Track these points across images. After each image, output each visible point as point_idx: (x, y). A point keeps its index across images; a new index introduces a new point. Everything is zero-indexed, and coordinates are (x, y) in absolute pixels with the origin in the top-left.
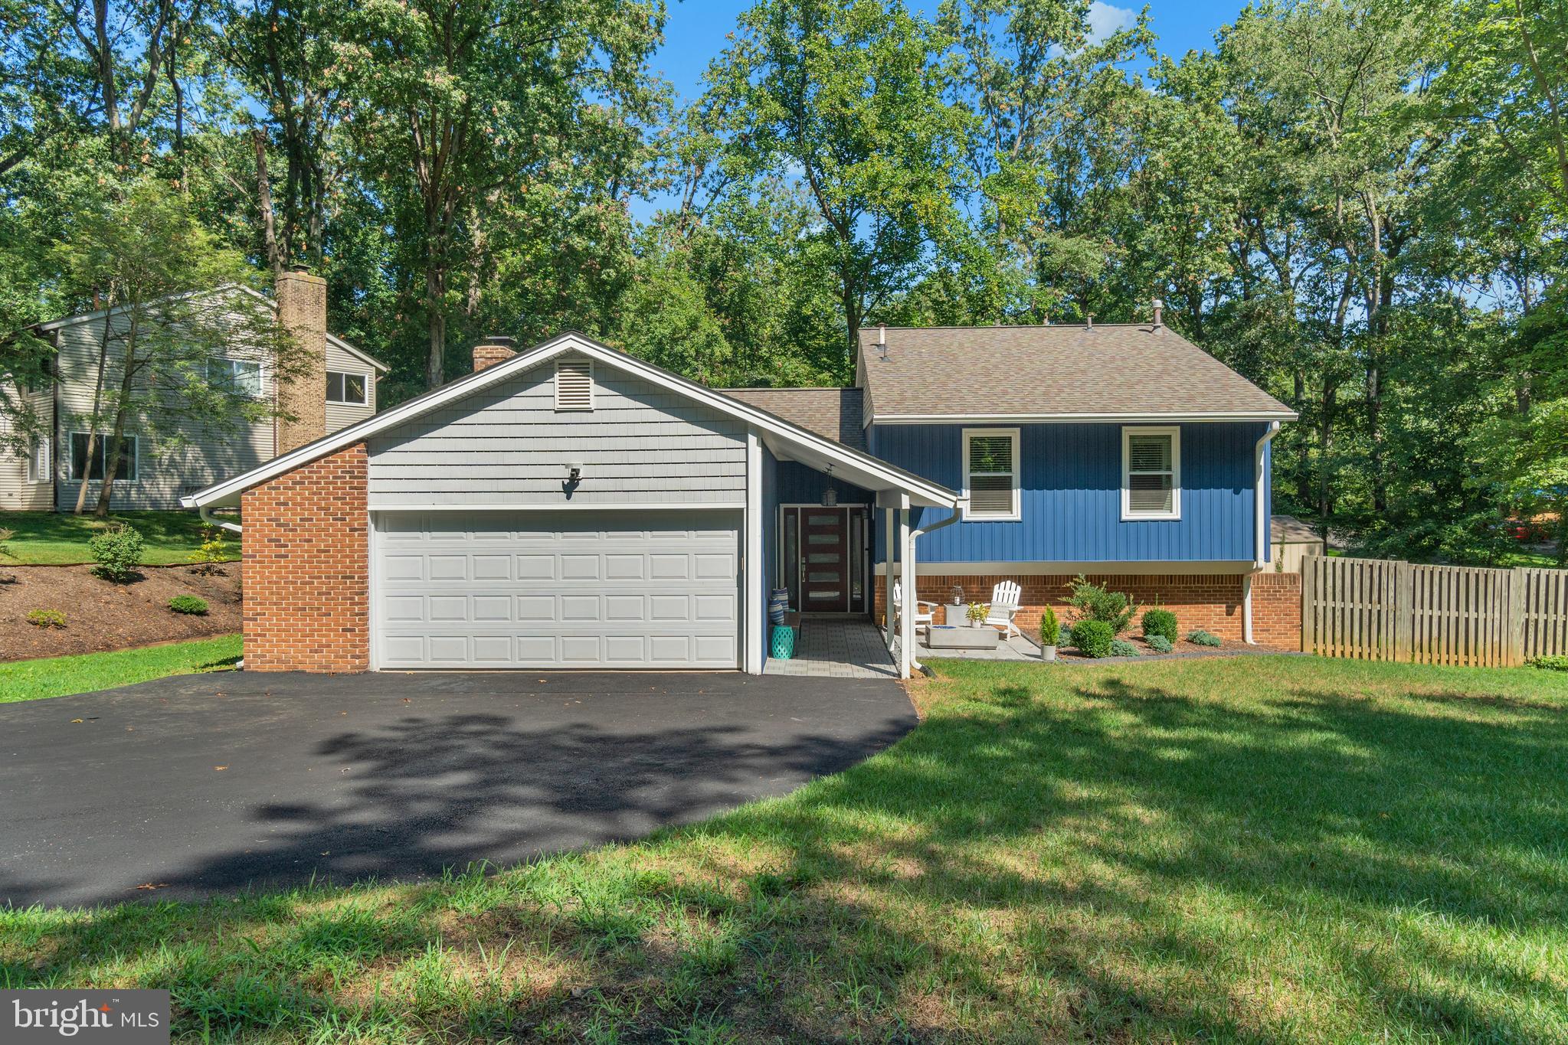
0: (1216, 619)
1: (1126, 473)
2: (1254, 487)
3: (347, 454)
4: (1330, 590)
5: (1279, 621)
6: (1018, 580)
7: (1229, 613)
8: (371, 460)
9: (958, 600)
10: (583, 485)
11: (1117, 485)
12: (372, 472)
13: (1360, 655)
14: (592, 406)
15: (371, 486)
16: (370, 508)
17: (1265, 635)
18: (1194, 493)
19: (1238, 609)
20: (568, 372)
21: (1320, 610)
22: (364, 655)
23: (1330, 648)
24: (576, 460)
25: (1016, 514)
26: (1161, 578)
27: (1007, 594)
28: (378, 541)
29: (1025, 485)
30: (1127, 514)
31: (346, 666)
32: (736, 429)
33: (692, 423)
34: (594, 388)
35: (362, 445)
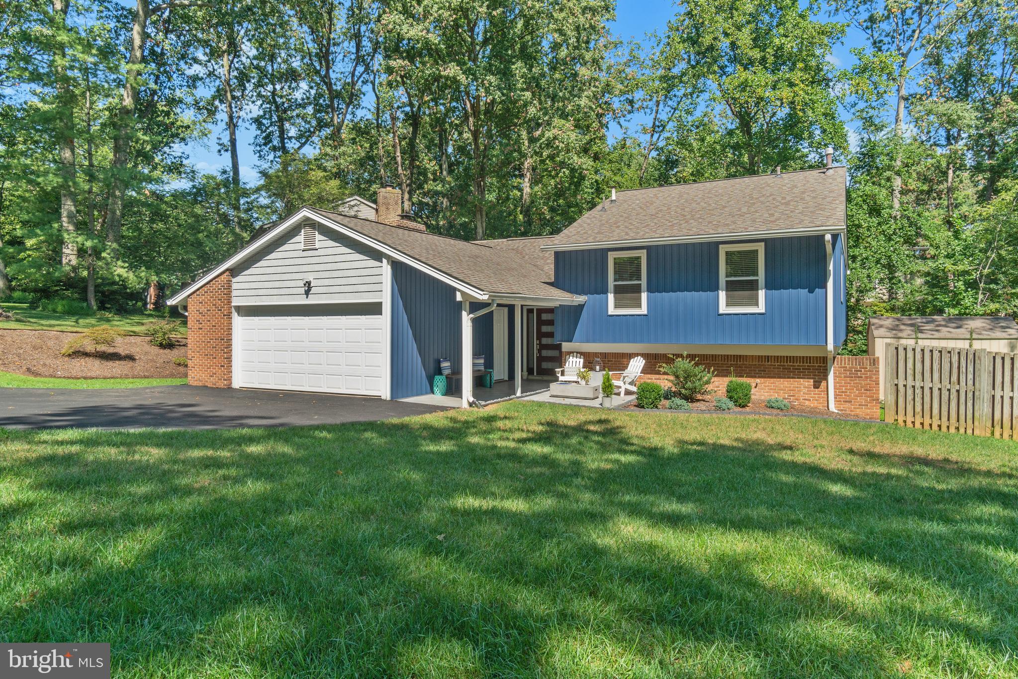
0: (805, 390)
1: (723, 279)
2: (824, 287)
3: (222, 277)
4: (910, 372)
5: (860, 395)
6: (643, 355)
7: (816, 386)
8: (234, 280)
9: (598, 368)
10: (313, 290)
11: (716, 288)
12: (234, 286)
13: (940, 426)
14: (317, 247)
15: (234, 293)
16: (233, 304)
17: (847, 405)
18: (776, 293)
19: (823, 384)
20: (308, 229)
21: (901, 389)
22: (230, 379)
23: (910, 419)
24: (310, 277)
25: (644, 310)
26: (760, 358)
27: (636, 365)
28: (239, 323)
29: (650, 290)
30: (723, 309)
31: (222, 384)
32: (377, 256)
33: (360, 253)
34: (318, 237)
35: (227, 273)
